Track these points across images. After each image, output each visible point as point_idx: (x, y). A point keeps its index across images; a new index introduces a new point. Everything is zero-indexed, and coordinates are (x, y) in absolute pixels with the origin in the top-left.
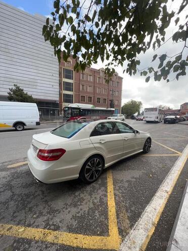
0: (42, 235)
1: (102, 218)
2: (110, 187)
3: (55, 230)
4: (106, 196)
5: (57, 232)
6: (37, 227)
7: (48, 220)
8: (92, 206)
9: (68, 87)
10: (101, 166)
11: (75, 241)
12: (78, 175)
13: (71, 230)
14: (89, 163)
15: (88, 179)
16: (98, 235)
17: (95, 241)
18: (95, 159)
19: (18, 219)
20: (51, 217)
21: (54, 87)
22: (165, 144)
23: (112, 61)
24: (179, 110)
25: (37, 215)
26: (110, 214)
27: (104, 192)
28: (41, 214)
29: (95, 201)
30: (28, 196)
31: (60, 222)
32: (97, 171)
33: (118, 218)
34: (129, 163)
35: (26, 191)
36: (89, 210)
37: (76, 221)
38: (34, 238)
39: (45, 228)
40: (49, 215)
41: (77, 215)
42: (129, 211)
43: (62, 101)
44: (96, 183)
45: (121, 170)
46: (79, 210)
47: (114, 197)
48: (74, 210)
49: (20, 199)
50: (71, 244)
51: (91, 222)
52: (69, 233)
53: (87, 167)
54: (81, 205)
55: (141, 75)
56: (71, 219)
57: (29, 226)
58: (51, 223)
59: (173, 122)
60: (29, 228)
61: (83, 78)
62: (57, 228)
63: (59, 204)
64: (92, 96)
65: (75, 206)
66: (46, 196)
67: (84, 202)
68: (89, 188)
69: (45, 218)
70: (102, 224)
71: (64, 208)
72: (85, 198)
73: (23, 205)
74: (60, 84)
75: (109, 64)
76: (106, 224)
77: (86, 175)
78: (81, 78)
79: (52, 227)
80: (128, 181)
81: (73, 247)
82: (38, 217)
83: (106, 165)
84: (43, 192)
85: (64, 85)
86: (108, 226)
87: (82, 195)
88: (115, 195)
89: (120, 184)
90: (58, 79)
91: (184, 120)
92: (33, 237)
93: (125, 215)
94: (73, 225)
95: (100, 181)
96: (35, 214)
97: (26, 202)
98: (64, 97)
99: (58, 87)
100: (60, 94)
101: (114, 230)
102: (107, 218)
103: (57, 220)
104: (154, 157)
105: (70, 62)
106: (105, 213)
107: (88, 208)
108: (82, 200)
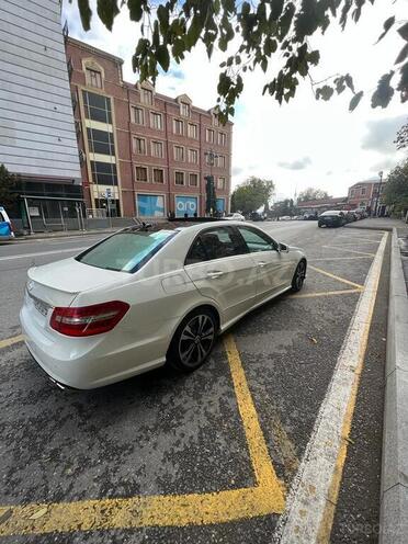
0: (97, 516)
1: (234, 448)
2: (238, 375)
3: (127, 496)
4: (233, 395)
5: (135, 499)
6: (82, 496)
7: (106, 474)
8: (205, 422)
9: (101, 142)
10: (212, 329)
11: (182, 512)
12: (164, 359)
13: (167, 487)
14: (187, 328)
15: (186, 363)
16: (233, 487)
17: (229, 503)
18: (200, 317)
19: (23, 488)
20: (111, 466)
21: (64, 142)
22: (329, 270)
23: (241, 51)
24: (346, 200)
25: (76, 466)
26: (248, 434)
27: (226, 388)
28: (85, 462)
29: (212, 410)
30: (39, 423)
31: (138, 473)
32: (205, 343)
33: (267, 441)
34: (267, 317)
35: (33, 411)
36: (200, 433)
37: (177, 465)
38: (79, 526)
39: (101, 496)
40: (105, 463)
41: (176, 450)
42: (288, 421)
43: (91, 181)
44: (205, 370)
45: (253, 334)
46: (178, 437)
47: (249, 394)
48: (166, 440)
49: (20, 434)
50: (176, 522)
51: (211, 459)
52: (165, 495)
53: (183, 337)
54: (179, 424)
55: (317, 98)
56: (164, 461)
57: (59, 498)
58: (114, 480)
59: (334, 223)
60: (61, 506)
61: (137, 119)
62: (132, 490)
63: (126, 430)
64: (163, 167)
65: (167, 429)
66: (89, 417)
67: (187, 416)
68: (190, 384)
69: (99, 471)
70: (237, 462)
71: (141, 438)
72: (185, 406)
73: (33, 448)
74: (79, 134)
75: (230, 62)
76: (245, 460)
77: (182, 356)
78: (133, 120)
79: (121, 490)
80: (272, 356)
81: (182, 528)
82: (78, 471)
83: (223, 327)
84: (80, 408)
85: (89, 137)
86: (250, 462)
87: (178, 402)
88: (251, 389)
89: (258, 365)
90: (72, 120)
91: (355, 219)
92: (74, 526)
93: (282, 432)
94: (171, 477)
95: (212, 364)
96: (70, 464)
97: (39, 440)
98: (93, 170)
99: (75, 144)
100: (83, 163)
101: (264, 469)
102: (245, 446)
103: (128, 471)
104: (314, 298)
105: (100, 73)
106: (237, 434)
107: (198, 430)
108: (179, 413)
